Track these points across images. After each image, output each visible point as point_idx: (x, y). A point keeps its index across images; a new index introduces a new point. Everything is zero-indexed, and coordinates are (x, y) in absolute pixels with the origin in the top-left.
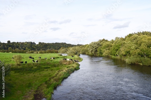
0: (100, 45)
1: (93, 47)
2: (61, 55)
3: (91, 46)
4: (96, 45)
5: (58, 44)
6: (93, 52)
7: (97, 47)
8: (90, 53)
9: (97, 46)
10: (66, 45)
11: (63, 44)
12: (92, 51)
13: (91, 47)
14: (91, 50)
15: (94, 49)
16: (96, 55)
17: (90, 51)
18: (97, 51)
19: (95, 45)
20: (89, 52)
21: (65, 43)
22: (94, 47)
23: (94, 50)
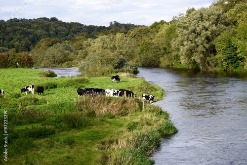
0: (227, 24)
1: (194, 31)
2: (52, 75)
3: (186, 28)
4: (207, 24)
5: (24, 26)
6: (197, 57)
7: (215, 34)
8: (184, 62)
9: (214, 28)
10: (60, 28)
11: (47, 23)
12: (191, 52)
13: (185, 32)
14: (187, 45)
15: (199, 40)
16: (210, 69)
17: (183, 50)
18: (213, 50)
19: (201, 23)
20: (177, 57)
21: (54, 19)
22: (199, 34)
23: (200, 48)
